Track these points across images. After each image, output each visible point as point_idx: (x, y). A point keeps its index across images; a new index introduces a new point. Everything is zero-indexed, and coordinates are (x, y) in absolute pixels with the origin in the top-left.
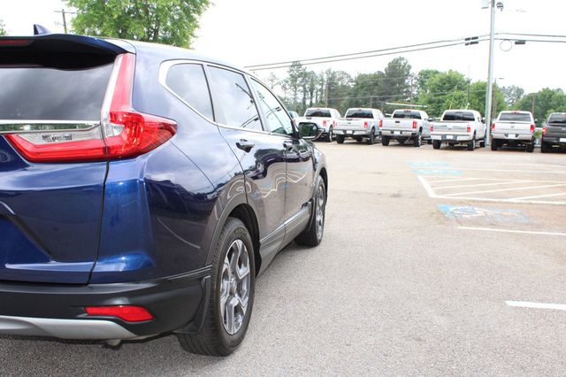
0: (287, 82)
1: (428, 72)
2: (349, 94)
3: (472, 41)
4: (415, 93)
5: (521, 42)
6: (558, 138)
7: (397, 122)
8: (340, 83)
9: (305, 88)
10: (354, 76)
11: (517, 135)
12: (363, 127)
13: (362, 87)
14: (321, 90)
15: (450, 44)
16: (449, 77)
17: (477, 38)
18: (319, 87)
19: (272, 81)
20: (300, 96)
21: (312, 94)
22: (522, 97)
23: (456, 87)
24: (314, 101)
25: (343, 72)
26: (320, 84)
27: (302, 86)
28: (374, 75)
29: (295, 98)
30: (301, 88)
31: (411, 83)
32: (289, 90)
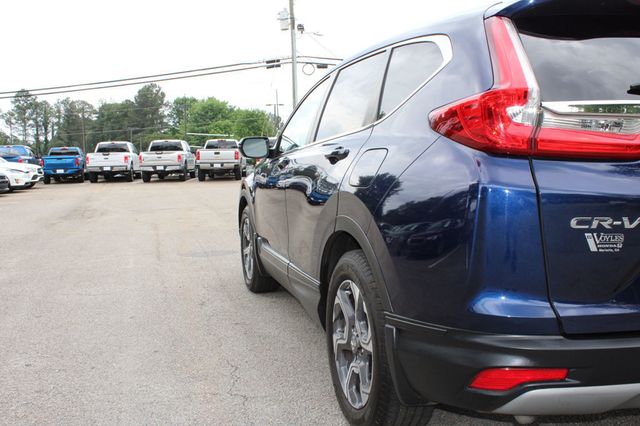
0: (12, 115)
1: (185, 100)
2: (94, 128)
3: (273, 64)
4: (171, 124)
5: (323, 66)
7: (216, 153)
8: (80, 115)
9: (37, 122)
10: (97, 106)
12: (176, 161)
13: (109, 119)
14: (58, 124)
15: (250, 66)
16: (211, 105)
17: (278, 61)
18: (55, 120)
20: (32, 131)
21: (46, 129)
23: (220, 116)
24: (50, 138)
25: (83, 102)
26: (56, 117)
27: (33, 119)
28: (122, 105)
29: (26, 135)
30: (31, 122)
31: (166, 113)
32: (16, 126)
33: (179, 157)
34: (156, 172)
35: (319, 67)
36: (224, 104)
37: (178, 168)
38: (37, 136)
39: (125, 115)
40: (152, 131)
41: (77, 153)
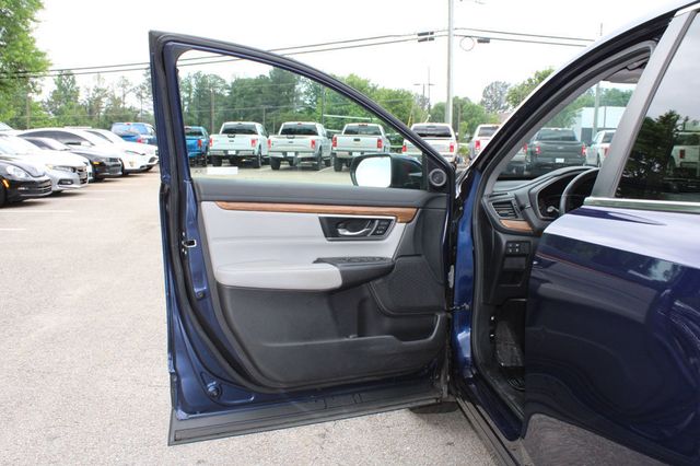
2: (225, 104)
3: (426, 37)
4: (308, 102)
5: (486, 41)
7: (356, 140)
8: (212, 90)
10: (229, 81)
12: (309, 148)
13: (241, 95)
14: (189, 99)
15: (398, 39)
16: (351, 83)
17: (432, 33)
18: (186, 95)
19: (123, 86)
25: (216, 77)
26: (188, 92)
28: (256, 80)
31: (303, 90)
32: (147, 100)
33: (313, 143)
34: (286, 159)
35: (480, 41)
36: (366, 82)
37: (311, 155)
39: (259, 92)
40: (287, 110)
41: (200, 134)
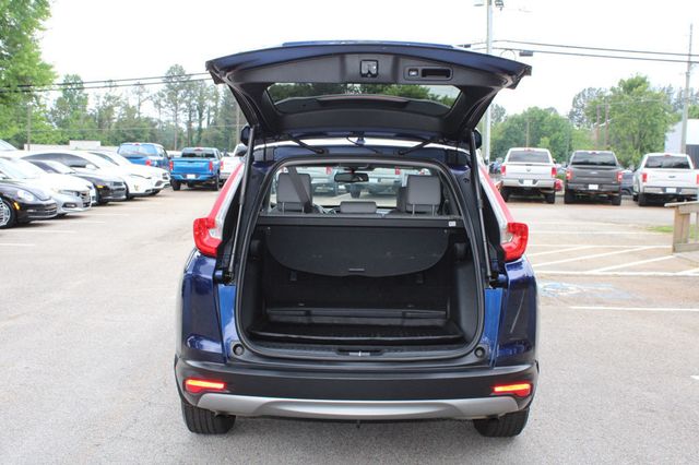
0: (162, 96)
5: (529, 54)
6: (587, 184)
9: (190, 106)
11: (535, 182)
14: (215, 109)
18: (212, 104)
19: (139, 93)
20: (183, 117)
21: (201, 115)
22: (503, 118)
24: (204, 125)
26: (213, 100)
27: (186, 102)
29: (176, 120)
30: (184, 105)
32: (166, 109)
38: (189, 123)
41: (212, 156)
